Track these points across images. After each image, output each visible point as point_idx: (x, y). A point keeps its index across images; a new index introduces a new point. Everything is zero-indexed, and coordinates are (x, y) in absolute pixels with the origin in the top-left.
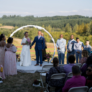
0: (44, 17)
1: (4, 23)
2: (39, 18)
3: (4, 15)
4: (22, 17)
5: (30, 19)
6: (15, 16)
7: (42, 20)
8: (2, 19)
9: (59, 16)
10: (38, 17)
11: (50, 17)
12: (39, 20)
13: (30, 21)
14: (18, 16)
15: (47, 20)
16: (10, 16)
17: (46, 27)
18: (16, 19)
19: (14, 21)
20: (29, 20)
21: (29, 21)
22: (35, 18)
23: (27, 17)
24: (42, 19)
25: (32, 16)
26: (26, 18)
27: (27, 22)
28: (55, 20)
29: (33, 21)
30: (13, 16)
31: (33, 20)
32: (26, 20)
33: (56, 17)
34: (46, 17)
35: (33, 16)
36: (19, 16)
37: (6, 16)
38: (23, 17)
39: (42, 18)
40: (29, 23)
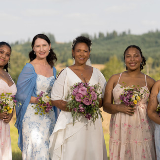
4: (136, 36)
5: (159, 41)
6: (114, 33)
14: (124, 33)
16: (101, 35)
18: (117, 42)
19: (109, 50)
20: (156, 42)
23: (150, 35)
26: (147, 39)
27: (149, 50)
30: (108, 34)
36: (127, 33)
38: (139, 37)
40: (154, 51)
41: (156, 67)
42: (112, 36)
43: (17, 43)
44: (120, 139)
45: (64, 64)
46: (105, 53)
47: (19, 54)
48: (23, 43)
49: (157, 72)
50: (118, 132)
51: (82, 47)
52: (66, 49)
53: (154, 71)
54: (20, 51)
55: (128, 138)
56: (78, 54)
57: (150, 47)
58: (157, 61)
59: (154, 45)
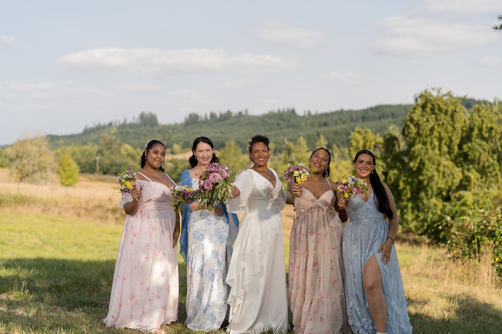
1: (187, 139)
2: (315, 117)
3: (191, 115)
4: (254, 117)
5: (281, 123)
6: (229, 113)
7: (326, 124)
8: (181, 128)
9: (390, 106)
10: (313, 113)
11: (356, 112)
12: (313, 125)
13: (281, 129)
14: (240, 113)
15: (344, 123)
16: (213, 115)
18: (233, 124)
19: (222, 133)
20: (278, 125)
21: (278, 129)
22: (300, 117)
23: (270, 116)
24: (324, 119)
25: (288, 111)
26: (268, 121)
28: (373, 119)
29: (291, 130)
30: (221, 115)
31: (294, 126)
32: (267, 128)
33: (377, 109)
34: (340, 113)
35: (293, 111)
36: (244, 113)
37: (198, 117)
38: (258, 117)
39: (326, 115)
40: (276, 135)
41: (278, 154)
42: (226, 117)
43: (110, 124)
44: (307, 250)
45: (169, 150)
46: (218, 137)
47: (114, 138)
48: (117, 124)
49: (280, 159)
50: (304, 242)
51: (260, 146)
52: (170, 131)
53: (276, 158)
54: (114, 134)
55: (316, 249)
56: (256, 155)
57: (271, 130)
58: (279, 146)
59: (276, 127)
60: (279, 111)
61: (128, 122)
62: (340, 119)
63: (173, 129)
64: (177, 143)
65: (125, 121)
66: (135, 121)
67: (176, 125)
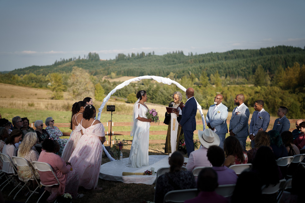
0: (207, 53)
1: (119, 70)
2: (196, 56)
3: (119, 55)
4: (159, 56)
5: (175, 60)
6: (143, 54)
7: (203, 61)
8: (115, 63)
9: (241, 51)
11: (221, 54)
12: (195, 62)
13: (175, 64)
14: (150, 54)
15: (214, 61)
16: (133, 55)
17: (212, 75)
18: (146, 60)
19: (140, 66)
20: (174, 61)
21: (173, 64)
22: (186, 56)
23: (169, 56)
24: (202, 59)
25: (179, 53)
26: (167, 59)
27: (169, 66)
28: (232, 58)
29: (182, 64)
30: (138, 54)
31: (183, 62)
32: (167, 63)
33: (233, 52)
34: (211, 54)
35: (182, 53)
36: (152, 54)
37: (124, 56)
38: (161, 57)
39: (203, 55)
40: (173, 67)
42: (141, 56)
43: (71, 60)
45: (108, 76)
46: (138, 69)
48: (75, 60)
52: (108, 65)
57: (169, 64)
59: (172, 63)
60: (174, 52)
61: (81, 59)
62: (212, 58)
63: (109, 63)
64: (114, 72)
65: (79, 57)
66: (86, 58)
67: (111, 60)
